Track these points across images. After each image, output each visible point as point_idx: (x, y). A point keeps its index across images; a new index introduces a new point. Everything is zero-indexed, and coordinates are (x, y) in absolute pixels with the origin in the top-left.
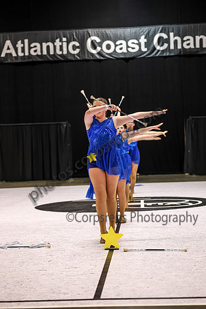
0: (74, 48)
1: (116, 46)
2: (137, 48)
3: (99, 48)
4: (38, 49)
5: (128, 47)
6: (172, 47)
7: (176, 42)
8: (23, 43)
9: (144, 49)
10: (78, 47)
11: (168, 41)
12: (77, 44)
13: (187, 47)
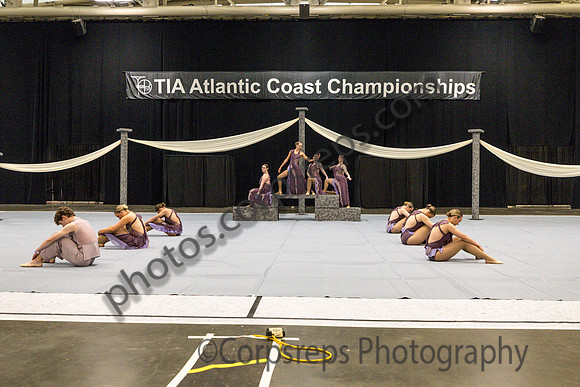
0: (256, 88)
1: (294, 87)
2: (312, 90)
3: (278, 90)
4: (222, 89)
5: (304, 89)
6: (344, 92)
7: (347, 87)
8: (209, 82)
9: (318, 92)
10: (259, 88)
11: (340, 86)
12: (259, 85)
13: (358, 93)
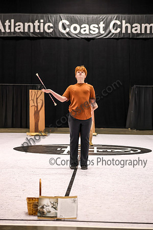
2: (97, 31)
4: (21, 28)
6: (124, 31)
8: (10, 22)
9: (102, 32)
12: (51, 25)
13: (135, 32)
